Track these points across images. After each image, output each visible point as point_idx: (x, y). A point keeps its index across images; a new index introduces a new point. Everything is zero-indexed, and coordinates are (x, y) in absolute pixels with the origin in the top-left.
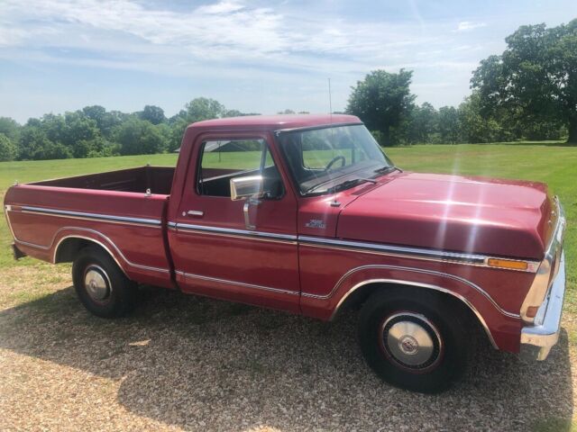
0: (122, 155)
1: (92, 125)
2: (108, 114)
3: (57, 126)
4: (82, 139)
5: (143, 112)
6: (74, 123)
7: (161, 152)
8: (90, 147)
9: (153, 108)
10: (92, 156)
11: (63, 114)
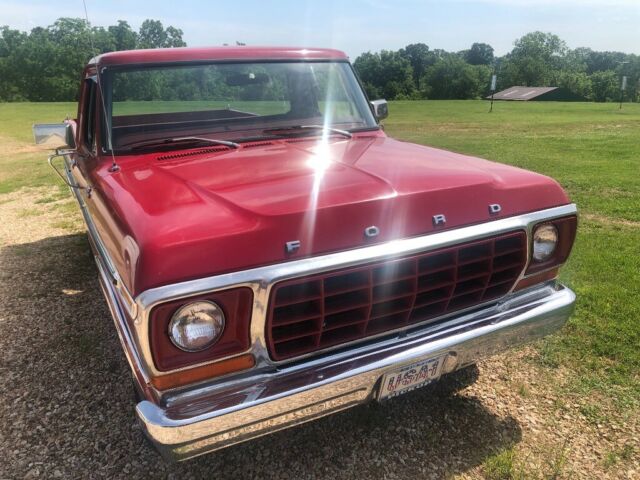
0: (430, 99)
1: (405, 65)
2: (431, 53)
3: (371, 66)
4: (393, 80)
5: (470, 51)
6: (387, 63)
7: (473, 98)
8: (399, 90)
9: (483, 46)
10: (399, 99)
11: (379, 53)
